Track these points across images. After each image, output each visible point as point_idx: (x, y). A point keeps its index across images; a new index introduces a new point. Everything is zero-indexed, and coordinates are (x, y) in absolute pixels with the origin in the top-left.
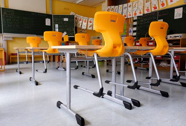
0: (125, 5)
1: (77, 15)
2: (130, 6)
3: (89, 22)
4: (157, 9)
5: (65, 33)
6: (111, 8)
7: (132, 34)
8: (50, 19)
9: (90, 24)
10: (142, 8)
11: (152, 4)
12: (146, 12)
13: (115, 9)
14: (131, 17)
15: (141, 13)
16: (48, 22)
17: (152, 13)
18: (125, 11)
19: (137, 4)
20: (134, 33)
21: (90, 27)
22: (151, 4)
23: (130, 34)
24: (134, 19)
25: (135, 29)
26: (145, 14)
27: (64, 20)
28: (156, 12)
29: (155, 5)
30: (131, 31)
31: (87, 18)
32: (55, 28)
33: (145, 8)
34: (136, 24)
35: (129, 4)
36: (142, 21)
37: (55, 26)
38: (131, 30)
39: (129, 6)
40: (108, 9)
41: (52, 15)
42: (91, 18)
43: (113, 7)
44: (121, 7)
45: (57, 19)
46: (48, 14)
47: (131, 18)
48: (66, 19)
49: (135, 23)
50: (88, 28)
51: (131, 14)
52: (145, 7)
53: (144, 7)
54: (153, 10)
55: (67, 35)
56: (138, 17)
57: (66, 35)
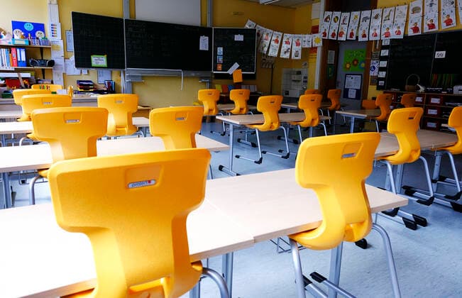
0: (366, 13)
1: (261, 27)
2: (376, 17)
3: (284, 43)
4: (436, 29)
5: (236, 65)
6: (334, 16)
7: (375, 74)
8: (207, 38)
9: (285, 47)
10: (403, 24)
11: (425, 17)
12: (411, 33)
13: (342, 18)
14: (378, 38)
15: (399, 33)
16: (204, 44)
17: (424, 35)
18: (364, 25)
19: (392, 13)
20: (381, 73)
21: (285, 52)
22: (423, 16)
23: (372, 74)
24: (383, 44)
25: (384, 64)
26: (408, 37)
27: (235, 40)
28: (432, 35)
29: (432, 20)
30: (374, 68)
31: (281, 34)
32: (217, 55)
33: (411, 26)
34: (387, 54)
35: (375, 12)
36: (400, 49)
37: (216, 51)
38: (376, 66)
39: (374, 15)
40: (327, 18)
41: (211, 29)
42: (289, 35)
43: (337, 14)
44: (356, 17)
45: (222, 36)
46: (204, 26)
47: (376, 41)
48: (239, 38)
49: (385, 53)
50: (281, 54)
51: (378, 34)
52: (410, 22)
53: (407, 21)
54: (426, 30)
55: (240, 70)
56: (392, 40)
57: (238, 68)
